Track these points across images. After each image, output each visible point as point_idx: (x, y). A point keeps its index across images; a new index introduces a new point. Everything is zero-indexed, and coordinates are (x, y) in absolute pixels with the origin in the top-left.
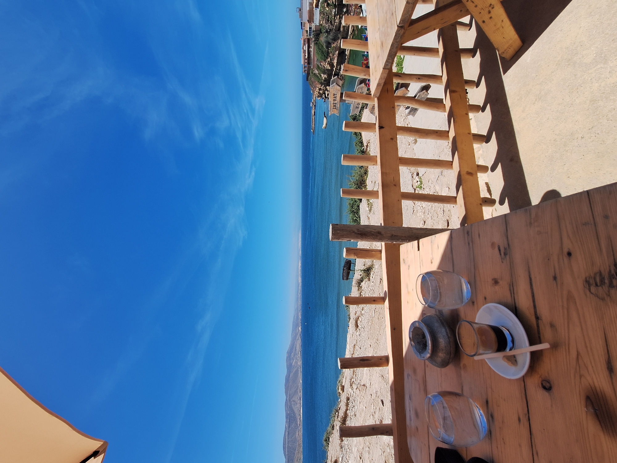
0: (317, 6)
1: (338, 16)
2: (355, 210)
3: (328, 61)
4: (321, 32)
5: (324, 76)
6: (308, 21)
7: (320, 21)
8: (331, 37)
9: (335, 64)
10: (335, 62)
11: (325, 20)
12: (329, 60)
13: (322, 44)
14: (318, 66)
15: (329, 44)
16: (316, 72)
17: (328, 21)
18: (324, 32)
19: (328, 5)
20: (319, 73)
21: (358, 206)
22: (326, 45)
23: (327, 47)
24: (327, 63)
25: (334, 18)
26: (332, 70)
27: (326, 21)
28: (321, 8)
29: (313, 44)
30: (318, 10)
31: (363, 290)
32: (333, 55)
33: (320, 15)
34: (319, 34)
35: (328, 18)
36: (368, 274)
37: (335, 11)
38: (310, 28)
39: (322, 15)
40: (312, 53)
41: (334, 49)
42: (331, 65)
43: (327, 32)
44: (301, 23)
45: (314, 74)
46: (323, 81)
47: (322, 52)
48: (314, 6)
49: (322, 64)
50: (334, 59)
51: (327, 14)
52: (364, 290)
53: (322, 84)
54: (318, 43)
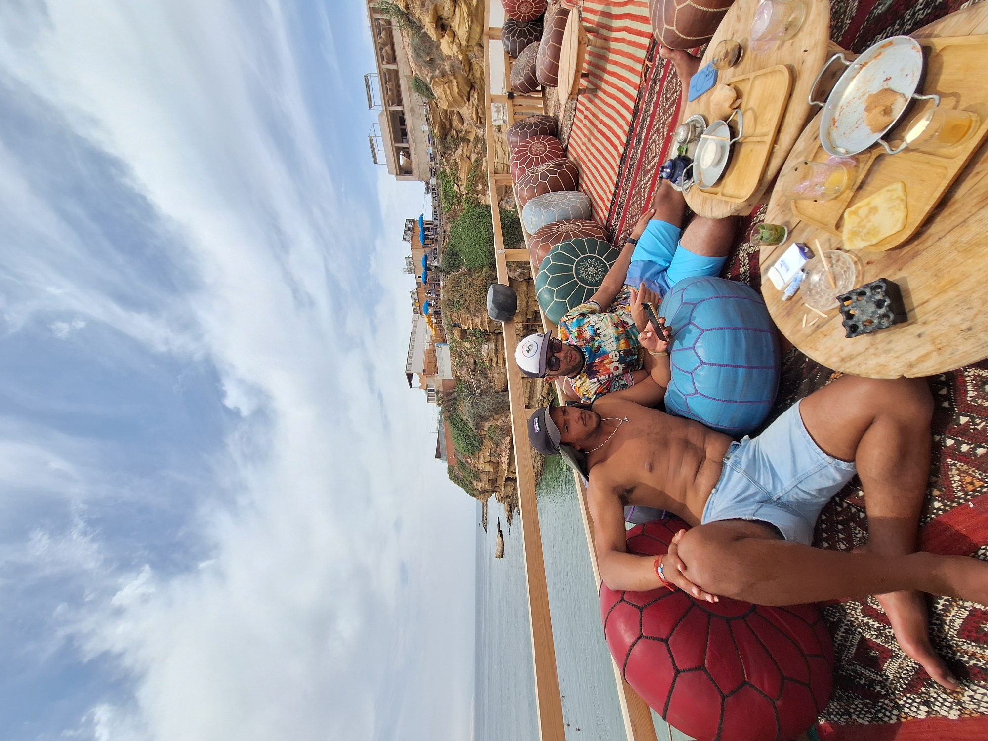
3: (484, 456)
4: (461, 394)
5: (478, 485)
6: (424, 371)
7: (453, 370)
8: (486, 404)
10: (504, 459)
12: (487, 454)
13: (464, 420)
14: (461, 462)
15: (482, 421)
16: (460, 474)
17: (475, 370)
18: (468, 395)
22: (474, 424)
23: (478, 426)
24: (481, 462)
25: (490, 364)
27: (468, 370)
28: (452, 343)
30: (446, 348)
32: (497, 445)
33: (452, 360)
34: (455, 399)
35: (475, 363)
37: (490, 349)
41: (499, 430)
43: (473, 394)
45: (455, 476)
47: (467, 437)
49: (469, 461)
50: (500, 455)
51: (468, 355)
54: (454, 416)
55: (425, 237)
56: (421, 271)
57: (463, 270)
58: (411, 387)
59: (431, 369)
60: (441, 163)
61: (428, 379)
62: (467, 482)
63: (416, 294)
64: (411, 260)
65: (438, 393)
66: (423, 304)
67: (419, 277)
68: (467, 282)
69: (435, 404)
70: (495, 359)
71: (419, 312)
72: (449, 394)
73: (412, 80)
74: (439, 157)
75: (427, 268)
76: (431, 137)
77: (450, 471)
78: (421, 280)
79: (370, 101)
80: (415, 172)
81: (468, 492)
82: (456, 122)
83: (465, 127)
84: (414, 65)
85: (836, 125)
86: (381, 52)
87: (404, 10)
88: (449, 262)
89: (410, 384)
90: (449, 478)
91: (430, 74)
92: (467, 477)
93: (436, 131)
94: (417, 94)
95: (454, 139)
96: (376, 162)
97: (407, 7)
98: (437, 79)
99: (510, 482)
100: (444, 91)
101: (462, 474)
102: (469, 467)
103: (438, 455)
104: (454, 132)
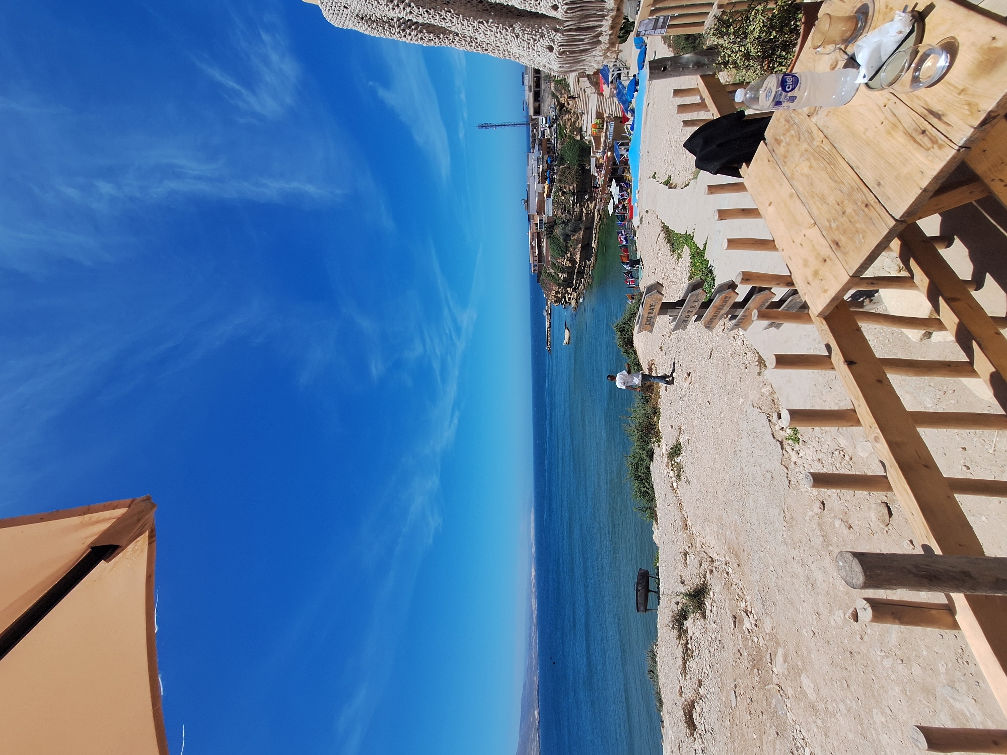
0: (549, 196)
1: (578, 205)
2: (643, 475)
3: (567, 257)
4: (556, 224)
5: (562, 276)
6: (537, 213)
7: (553, 212)
8: (569, 228)
9: (578, 260)
10: (578, 256)
12: (569, 255)
13: (558, 237)
14: (553, 263)
15: (567, 237)
16: (551, 271)
17: (565, 210)
18: (561, 223)
19: (564, 193)
20: (555, 272)
21: (647, 468)
22: (563, 238)
23: (565, 241)
24: (565, 260)
25: (573, 207)
26: (574, 267)
27: (562, 211)
28: (554, 197)
29: (545, 238)
30: (551, 200)
31: (691, 638)
32: (575, 249)
33: (553, 205)
34: (554, 226)
35: (565, 207)
36: (701, 604)
37: (574, 199)
38: (540, 220)
39: (556, 205)
40: (544, 249)
41: (575, 241)
42: (573, 261)
43: (563, 222)
44: (529, 215)
45: (548, 273)
46: (561, 282)
47: (559, 247)
48: (545, 196)
49: (559, 261)
50: (575, 254)
51: (562, 203)
52: (693, 637)
53: (559, 285)
59: (541, 210)
63: (541, 173)
104: (565, 108)
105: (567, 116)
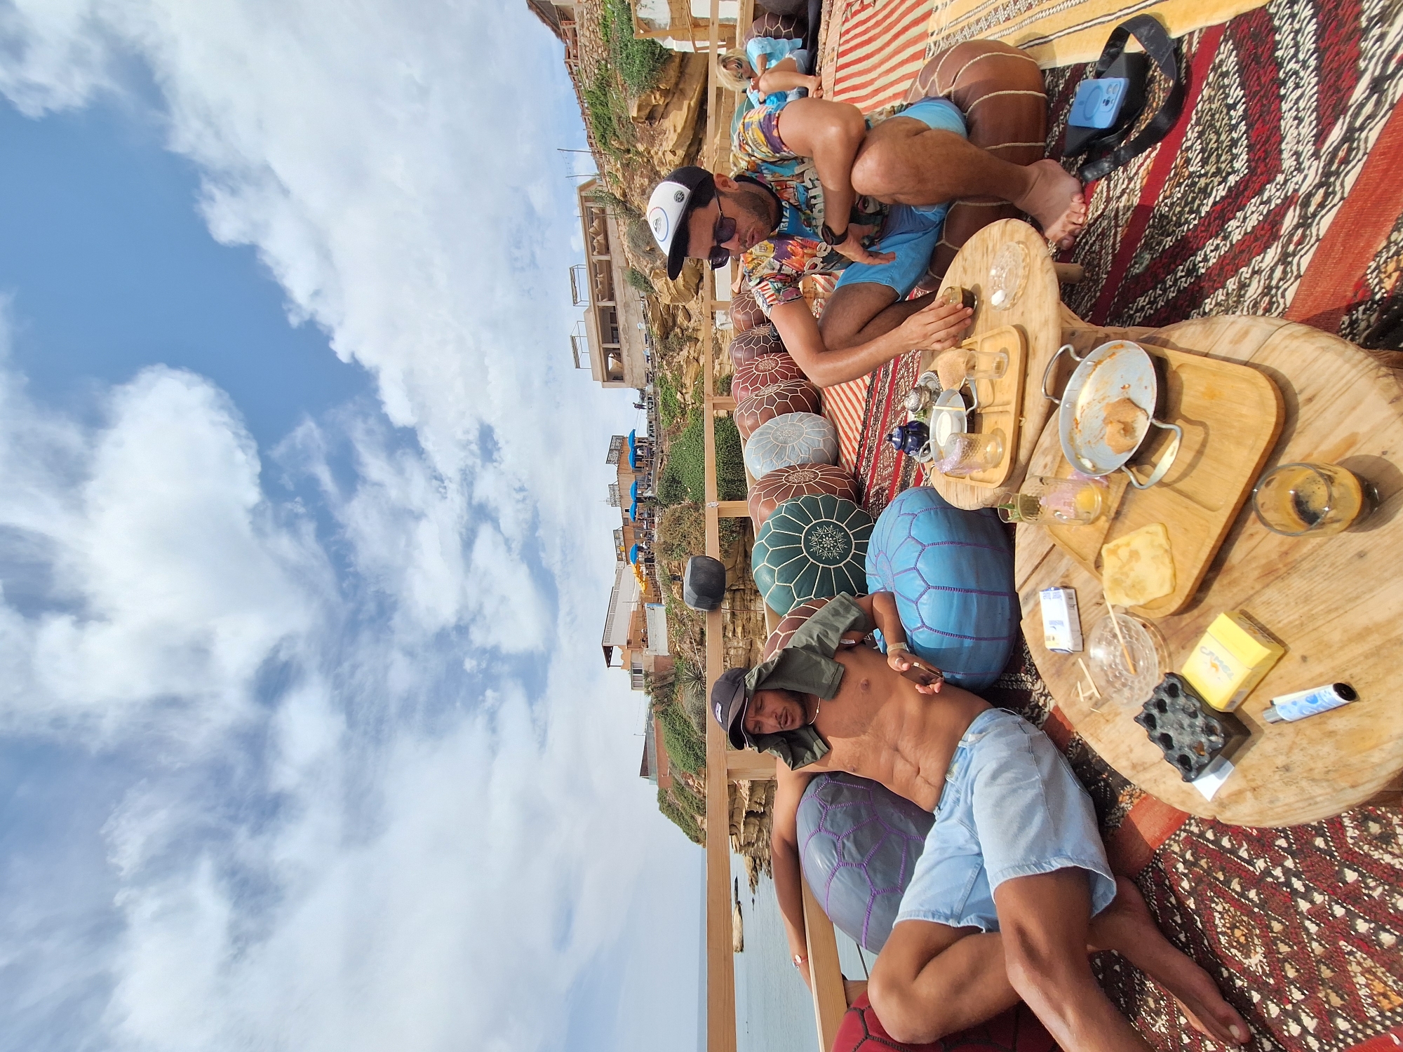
0: (655, 598)
1: (740, 630)
4: (680, 680)
5: (705, 822)
6: (629, 643)
7: (670, 642)
9: (746, 790)
11: (688, 642)
13: (686, 716)
14: (679, 783)
16: (675, 800)
18: (689, 680)
20: (684, 808)
22: (698, 723)
25: (724, 635)
27: (691, 643)
28: (669, 604)
30: (661, 611)
33: (669, 627)
34: (673, 684)
39: (677, 626)
43: (699, 678)
47: (688, 744)
49: (691, 782)
51: (693, 621)
54: (670, 710)
55: (637, 458)
56: (630, 503)
57: (687, 501)
58: (609, 666)
59: (639, 640)
60: (661, 366)
61: (635, 655)
62: (686, 817)
63: (621, 533)
64: (617, 488)
65: (647, 675)
66: (631, 549)
67: (627, 511)
68: (692, 519)
69: (643, 692)
70: (730, 627)
71: (624, 558)
72: (665, 678)
73: (628, 272)
74: (658, 359)
75: (638, 500)
76: (648, 337)
77: (662, 798)
78: (629, 515)
79: (575, 296)
80: (627, 377)
81: (688, 834)
82: (680, 318)
83: (692, 324)
84: (630, 256)
85: (1079, 426)
86: (592, 242)
87: (621, 198)
88: (668, 492)
89: (608, 661)
90: (660, 809)
91: (650, 266)
92: (688, 808)
93: (655, 329)
94: (634, 288)
95: (678, 338)
96: (578, 366)
97: (624, 195)
98: (658, 271)
99: (752, 819)
100: (667, 283)
101: (680, 804)
102: (692, 792)
103: (645, 772)
104: (677, 330)
105: (684, 353)
